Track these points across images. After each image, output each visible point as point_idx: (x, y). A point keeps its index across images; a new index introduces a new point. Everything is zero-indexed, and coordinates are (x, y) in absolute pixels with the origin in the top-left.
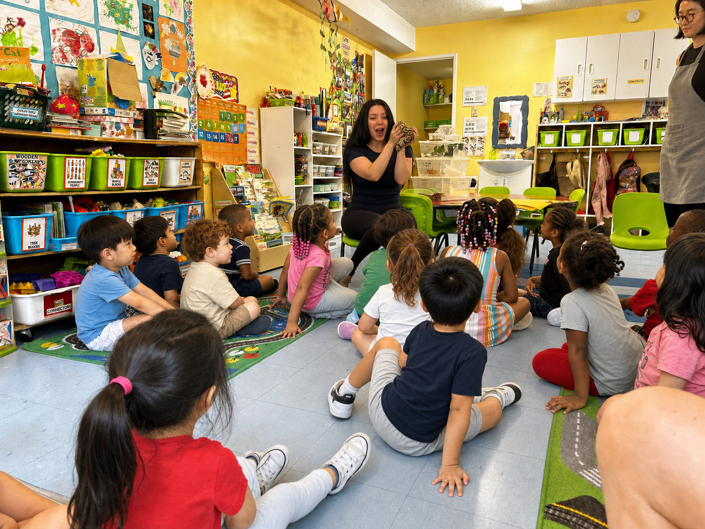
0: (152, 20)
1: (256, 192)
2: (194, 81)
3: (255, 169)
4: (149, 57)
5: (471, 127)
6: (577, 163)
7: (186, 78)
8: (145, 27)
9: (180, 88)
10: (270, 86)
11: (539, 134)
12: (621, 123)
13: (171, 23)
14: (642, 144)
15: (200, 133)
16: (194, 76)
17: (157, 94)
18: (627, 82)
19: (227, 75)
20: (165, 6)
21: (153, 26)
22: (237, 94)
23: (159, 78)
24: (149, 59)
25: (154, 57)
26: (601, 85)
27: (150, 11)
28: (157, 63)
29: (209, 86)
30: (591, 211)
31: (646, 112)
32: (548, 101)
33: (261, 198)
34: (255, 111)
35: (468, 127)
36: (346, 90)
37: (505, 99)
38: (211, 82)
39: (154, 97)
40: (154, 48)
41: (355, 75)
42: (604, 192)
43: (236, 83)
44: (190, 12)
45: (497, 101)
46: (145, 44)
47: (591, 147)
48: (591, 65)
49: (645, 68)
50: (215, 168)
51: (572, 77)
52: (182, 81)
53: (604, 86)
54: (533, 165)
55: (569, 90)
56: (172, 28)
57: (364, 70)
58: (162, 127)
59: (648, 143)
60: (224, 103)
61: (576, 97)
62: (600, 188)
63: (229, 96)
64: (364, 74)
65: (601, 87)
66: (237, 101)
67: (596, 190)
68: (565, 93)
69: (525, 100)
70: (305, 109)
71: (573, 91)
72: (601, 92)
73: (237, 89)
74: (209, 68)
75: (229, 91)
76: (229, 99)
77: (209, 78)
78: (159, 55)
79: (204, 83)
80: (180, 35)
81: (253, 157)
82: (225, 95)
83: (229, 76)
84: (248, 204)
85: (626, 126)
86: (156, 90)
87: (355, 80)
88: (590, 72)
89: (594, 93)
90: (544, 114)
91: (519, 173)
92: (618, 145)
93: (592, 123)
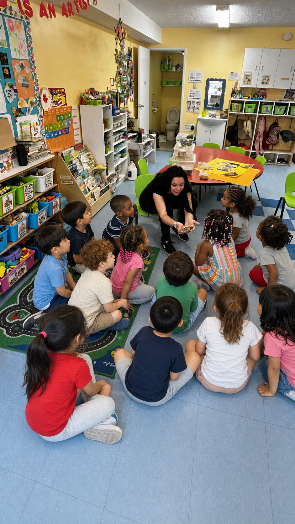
0: (8, 64)
1: (83, 164)
2: (40, 101)
3: (79, 147)
4: (9, 93)
5: (193, 95)
6: (249, 122)
7: (34, 100)
8: (4, 72)
9: (32, 109)
10: (85, 90)
11: (231, 104)
12: (275, 102)
13: (21, 62)
14: (283, 115)
15: (47, 135)
16: (40, 98)
17: (18, 119)
18: (281, 79)
19: (59, 88)
20: (15, 50)
21: (8, 68)
22: (66, 100)
23: (18, 107)
24: (9, 95)
25: (12, 92)
26: (267, 79)
27: (5, 57)
28: (15, 97)
29: (50, 100)
30: (254, 149)
31: (286, 95)
32: (237, 83)
33: (86, 167)
34: (76, 108)
35: (191, 95)
36: (124, 75)
37: (212, 80)
38: (50, 97)
39: (17, 121)
40: (11, 87)
41: (128, 64)
42: (261, 139)
43: (64, 93)
44: (32, 50)
45: (208, 81)
46: (6, 84)
47: (258, 114)
48: (263, 66)
49: (291, 71)
50: (58, 155)
51: (252, 72)
52: (32, 103)
53: (268, 80)
54: (226, 122)
55: (249, 80)
56: (22, 66)
57: (132, 59)
58: (29, 153)
59: (286, 115)
60: (59, 109)
61: (253, 85)
62: (260, 137)
63: (61, 103)
64: (133, 61)
65: (266, 80)
66: (66, 104)
67: (257, 138)
68: (247, 82)
69: (224, 81)
70: (108, 105)
71: (252, 81)
72: (266, 83)
73: (65, 97)
74: (47, 88)
75: (60, 99)
76: (62, 104)
77: (48, 95)
78: (16, 91)
79: (46, 100)
80: (27, 70)
81: (77, 139)
82: (58, 103)
83: (60, 89)
84: (79, 175)
85: (277, 104)
86: (17, 116)
87: (128, 67)
88: (262, 71)
89: (263, 83)
90: (234, 92)
91: (218, 127)
92: (271, 114)
93: (260, 101)
